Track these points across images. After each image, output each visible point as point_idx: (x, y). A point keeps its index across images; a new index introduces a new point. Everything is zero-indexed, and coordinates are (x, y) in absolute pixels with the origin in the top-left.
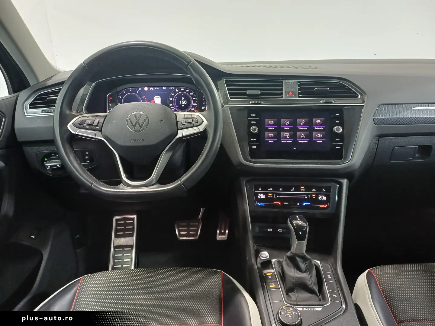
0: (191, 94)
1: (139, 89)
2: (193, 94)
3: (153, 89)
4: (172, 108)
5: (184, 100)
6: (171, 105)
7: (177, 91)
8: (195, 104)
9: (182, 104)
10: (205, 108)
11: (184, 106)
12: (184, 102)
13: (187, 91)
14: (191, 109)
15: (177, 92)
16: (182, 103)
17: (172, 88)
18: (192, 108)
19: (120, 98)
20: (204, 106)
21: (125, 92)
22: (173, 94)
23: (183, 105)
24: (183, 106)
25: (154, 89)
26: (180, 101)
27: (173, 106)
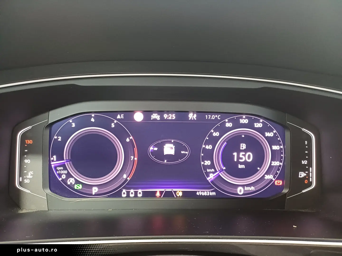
0: (268, 134)
1: (119, 117)
2: (275, 134)
3: (159, 119)
4: (208, 170)
5: (245, 151)
6: (208, 163)
7: (229, 125)
8: (276, 163)
9: (238, 162)
10: (308, 175)
11: (243, 166)
12: (244, 155)
13: (258, 125)
14: (264, 176)
15: (230, 129)
16: (239, 158)
17: (213, 117)
18: (267, 173)
19: (60, 140)
20: (305, 169)
21: (74, 125)
22: (216, 134)
23: (242, 163)
24: (240, 166)
25: (162, 117)
26: (235, 154)
27: (212, 166)
